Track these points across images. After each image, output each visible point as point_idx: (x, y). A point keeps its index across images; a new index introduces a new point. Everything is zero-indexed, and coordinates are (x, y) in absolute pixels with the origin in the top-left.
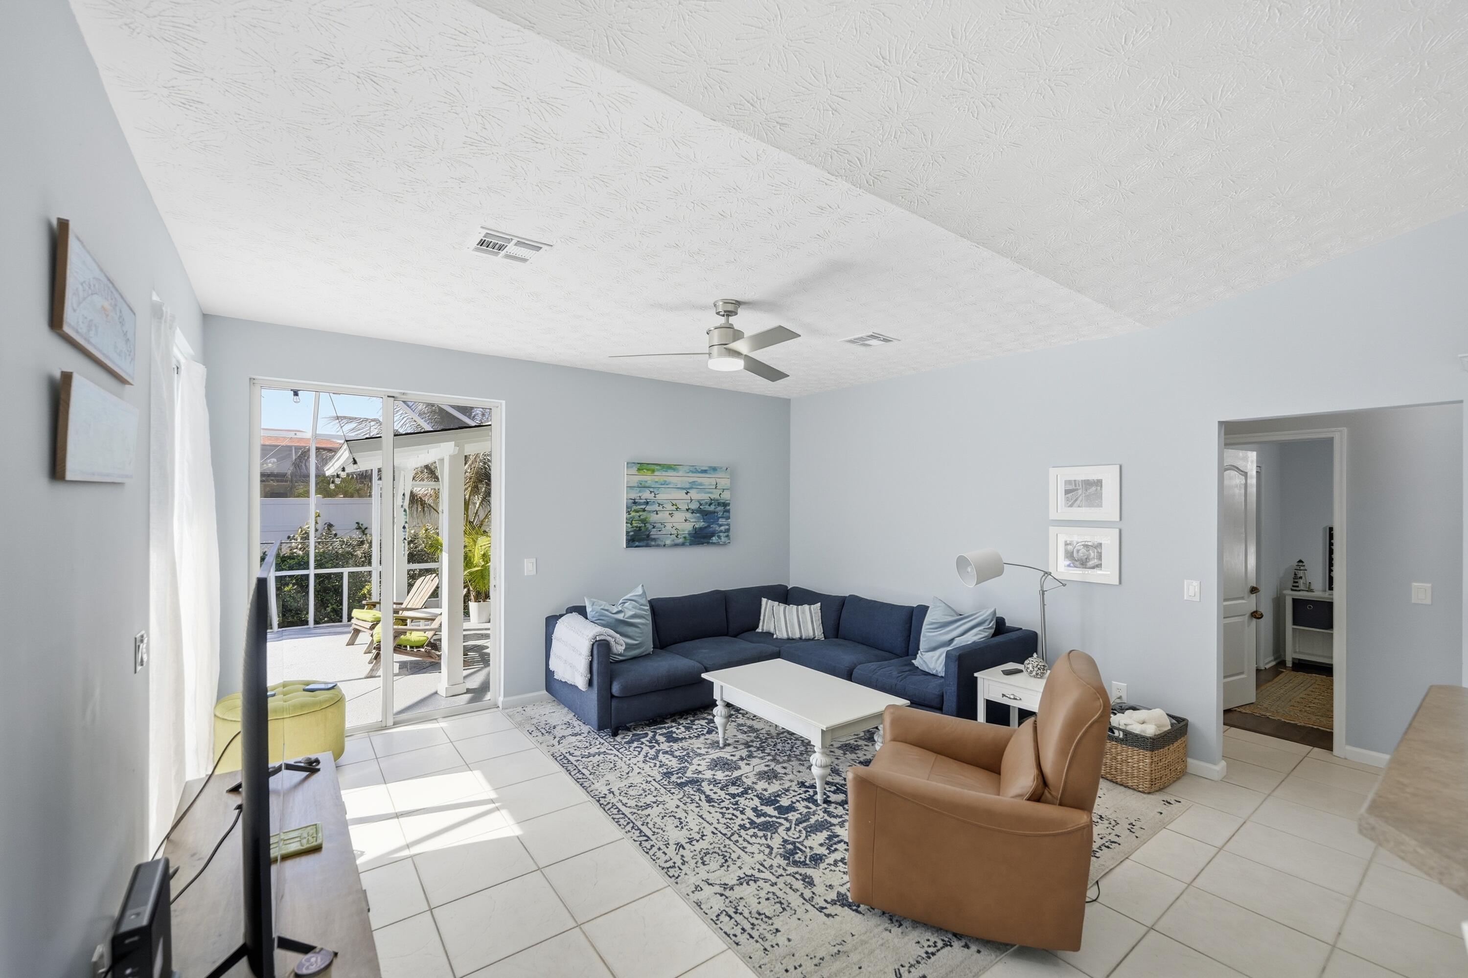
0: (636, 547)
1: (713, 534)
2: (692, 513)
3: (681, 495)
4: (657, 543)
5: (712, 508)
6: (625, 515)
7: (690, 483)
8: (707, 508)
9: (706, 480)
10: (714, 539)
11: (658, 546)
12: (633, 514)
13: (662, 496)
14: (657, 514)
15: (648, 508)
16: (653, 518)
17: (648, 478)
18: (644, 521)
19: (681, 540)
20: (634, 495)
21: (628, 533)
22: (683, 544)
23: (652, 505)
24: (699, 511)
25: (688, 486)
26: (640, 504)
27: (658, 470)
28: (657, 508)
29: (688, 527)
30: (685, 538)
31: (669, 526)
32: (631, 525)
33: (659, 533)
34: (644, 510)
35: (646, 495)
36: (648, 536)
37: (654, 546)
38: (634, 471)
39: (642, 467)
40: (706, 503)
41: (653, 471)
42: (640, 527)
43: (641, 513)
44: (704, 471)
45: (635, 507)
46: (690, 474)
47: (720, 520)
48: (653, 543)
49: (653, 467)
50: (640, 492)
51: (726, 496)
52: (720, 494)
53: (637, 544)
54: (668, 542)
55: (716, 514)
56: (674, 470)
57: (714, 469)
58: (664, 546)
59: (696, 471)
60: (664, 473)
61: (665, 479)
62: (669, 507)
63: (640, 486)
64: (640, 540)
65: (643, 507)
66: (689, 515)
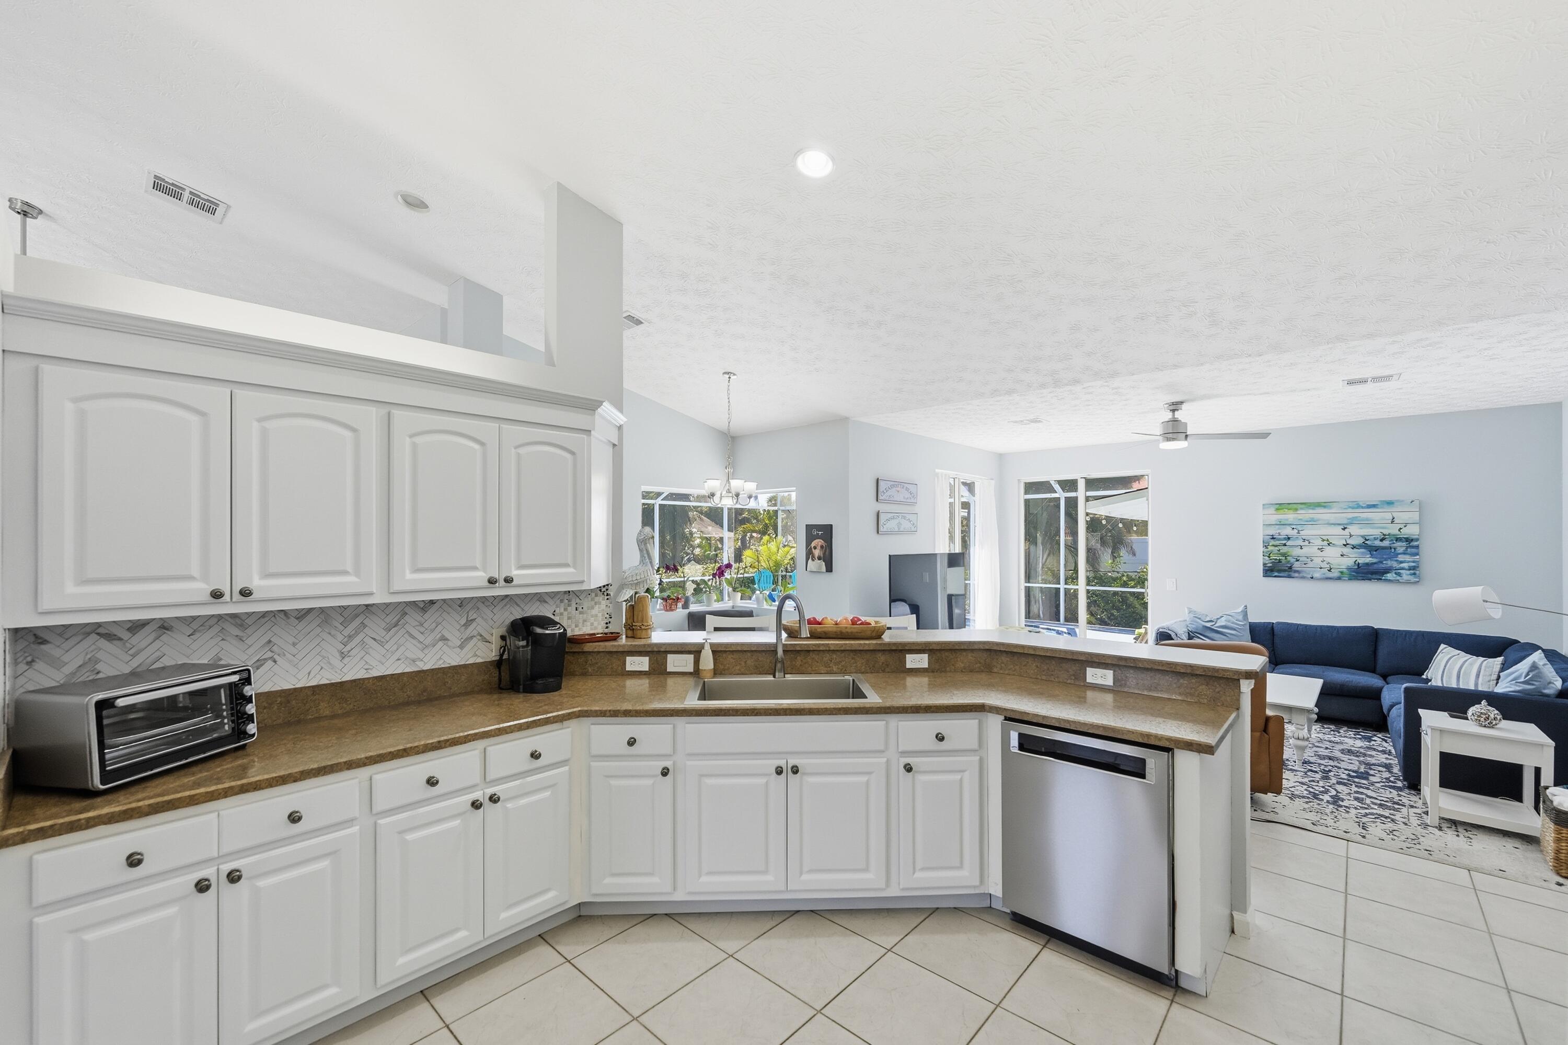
0: (1275, 576)
1: (1387, 571)
2: (1352, 548)
3: (1338, 530)
4: (1301, 575)
5: (1386, 543)
6: (1261, 549)
7: (1348, 519)
8: (1378, 543)
9: (1380, 516)
10: (1389, 576)
11: (1303, 578)
12: (1270, 548)
13: (1307, 532)
14: (1301, 548)
15: (1289, 543)
16: (1296, 552)
17: (1290, 516)
18: (1285, 555)
19: (1335, 574)
20: (1272, 531)
21: (1264, 564)
22: (1339, 578)
23: (1293, 540)
24: (1364, 546)
25: (1345, 522)
26: (1279, 540)
27: (1302, 509)
28: (1302, 544)
29: (1348, 562)
30: (1342, 572)
31: (1317, 561)
32: (1269, 557)
33: (1304, 566)
34: (1285, 545)
35: (1288, 531)
36: (1290, 568)
37: (1297, 577)
38: (1272, 510)
39: (1280, 507)
40: (1375, 539)
41: (1296, 510)
42: (1280, 560)
43: (1280, 548)
44: (1374, 506)
45: (1272, 542)
46: (1350, 510)
47: (1400, 556)
48: (1296, 575)
49: (1295, 506)
50: (1279, 529)
51: (1411, 531)
52: (1401, 529)
53: (1276, 574)
54: (1316, 575)
55: (1393, 550)
56: (1325, 507)
57: (1390, 503)
58: (1312, 578)
59: (1359, 506)
60: (1311, 511)
61: (1311, 516)
62: (1319, 542)
63: (1279, 523)
64: (1279, 571)
65: (1284, 542)
66: (1347, 550)
